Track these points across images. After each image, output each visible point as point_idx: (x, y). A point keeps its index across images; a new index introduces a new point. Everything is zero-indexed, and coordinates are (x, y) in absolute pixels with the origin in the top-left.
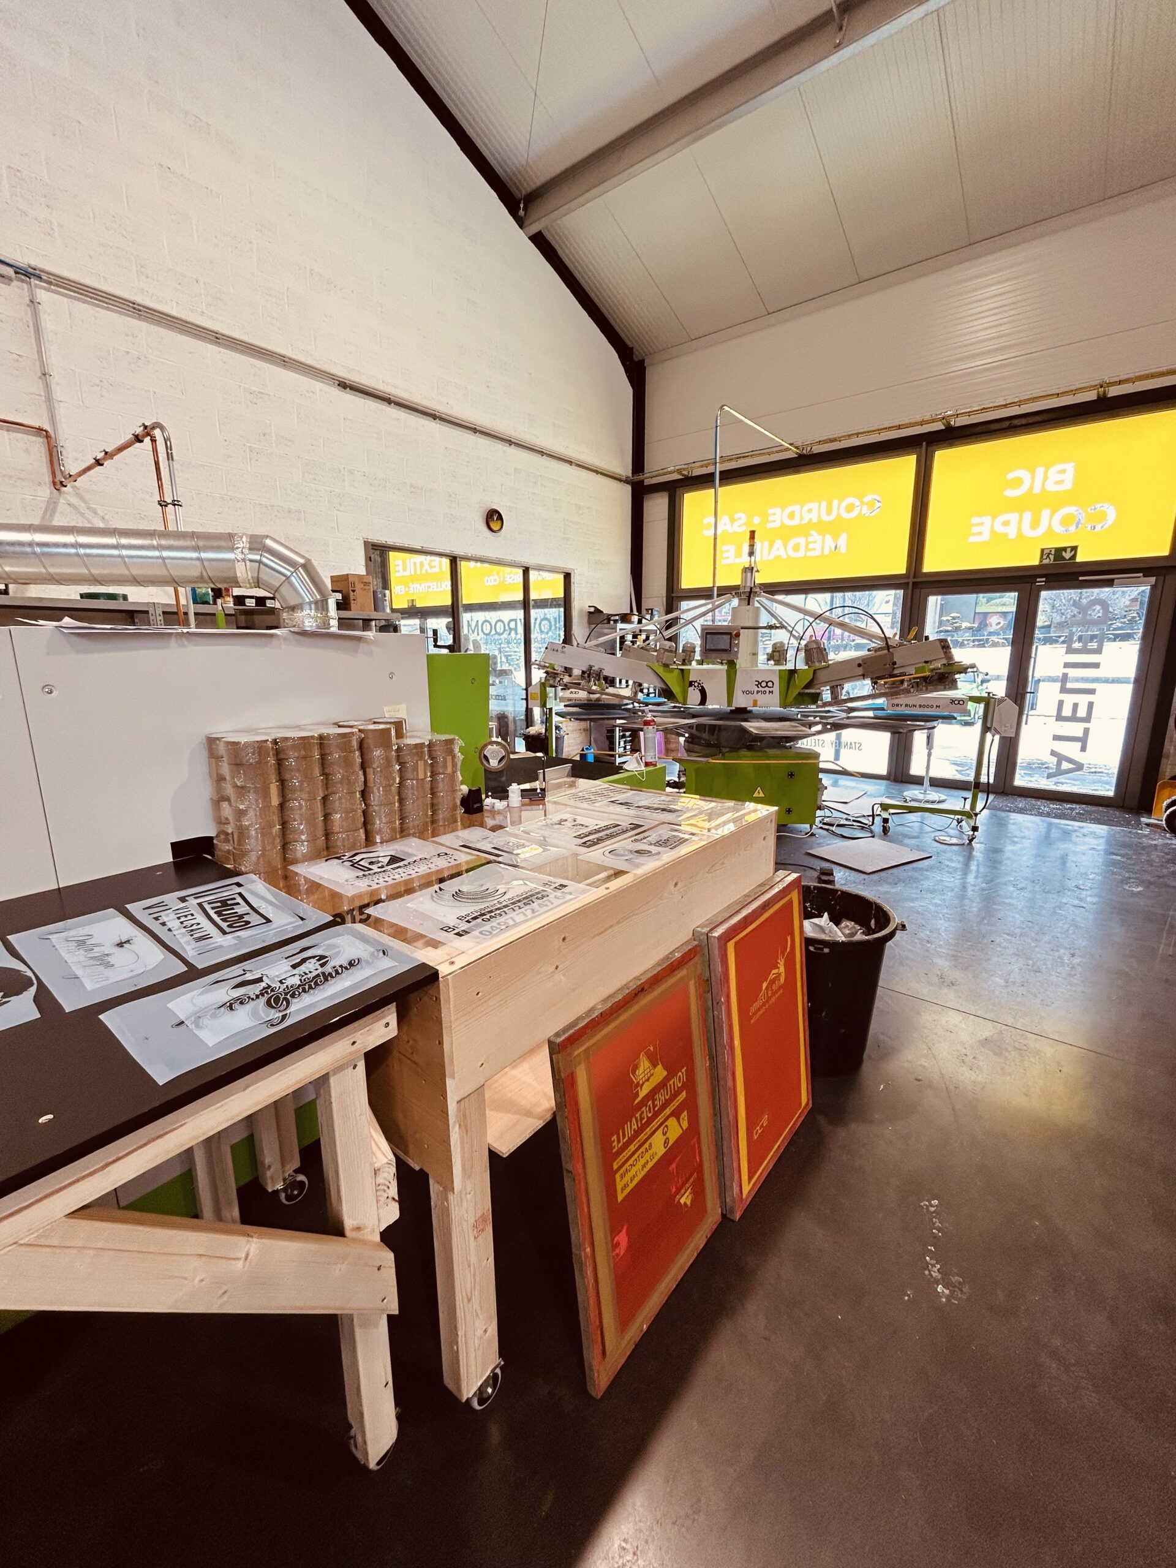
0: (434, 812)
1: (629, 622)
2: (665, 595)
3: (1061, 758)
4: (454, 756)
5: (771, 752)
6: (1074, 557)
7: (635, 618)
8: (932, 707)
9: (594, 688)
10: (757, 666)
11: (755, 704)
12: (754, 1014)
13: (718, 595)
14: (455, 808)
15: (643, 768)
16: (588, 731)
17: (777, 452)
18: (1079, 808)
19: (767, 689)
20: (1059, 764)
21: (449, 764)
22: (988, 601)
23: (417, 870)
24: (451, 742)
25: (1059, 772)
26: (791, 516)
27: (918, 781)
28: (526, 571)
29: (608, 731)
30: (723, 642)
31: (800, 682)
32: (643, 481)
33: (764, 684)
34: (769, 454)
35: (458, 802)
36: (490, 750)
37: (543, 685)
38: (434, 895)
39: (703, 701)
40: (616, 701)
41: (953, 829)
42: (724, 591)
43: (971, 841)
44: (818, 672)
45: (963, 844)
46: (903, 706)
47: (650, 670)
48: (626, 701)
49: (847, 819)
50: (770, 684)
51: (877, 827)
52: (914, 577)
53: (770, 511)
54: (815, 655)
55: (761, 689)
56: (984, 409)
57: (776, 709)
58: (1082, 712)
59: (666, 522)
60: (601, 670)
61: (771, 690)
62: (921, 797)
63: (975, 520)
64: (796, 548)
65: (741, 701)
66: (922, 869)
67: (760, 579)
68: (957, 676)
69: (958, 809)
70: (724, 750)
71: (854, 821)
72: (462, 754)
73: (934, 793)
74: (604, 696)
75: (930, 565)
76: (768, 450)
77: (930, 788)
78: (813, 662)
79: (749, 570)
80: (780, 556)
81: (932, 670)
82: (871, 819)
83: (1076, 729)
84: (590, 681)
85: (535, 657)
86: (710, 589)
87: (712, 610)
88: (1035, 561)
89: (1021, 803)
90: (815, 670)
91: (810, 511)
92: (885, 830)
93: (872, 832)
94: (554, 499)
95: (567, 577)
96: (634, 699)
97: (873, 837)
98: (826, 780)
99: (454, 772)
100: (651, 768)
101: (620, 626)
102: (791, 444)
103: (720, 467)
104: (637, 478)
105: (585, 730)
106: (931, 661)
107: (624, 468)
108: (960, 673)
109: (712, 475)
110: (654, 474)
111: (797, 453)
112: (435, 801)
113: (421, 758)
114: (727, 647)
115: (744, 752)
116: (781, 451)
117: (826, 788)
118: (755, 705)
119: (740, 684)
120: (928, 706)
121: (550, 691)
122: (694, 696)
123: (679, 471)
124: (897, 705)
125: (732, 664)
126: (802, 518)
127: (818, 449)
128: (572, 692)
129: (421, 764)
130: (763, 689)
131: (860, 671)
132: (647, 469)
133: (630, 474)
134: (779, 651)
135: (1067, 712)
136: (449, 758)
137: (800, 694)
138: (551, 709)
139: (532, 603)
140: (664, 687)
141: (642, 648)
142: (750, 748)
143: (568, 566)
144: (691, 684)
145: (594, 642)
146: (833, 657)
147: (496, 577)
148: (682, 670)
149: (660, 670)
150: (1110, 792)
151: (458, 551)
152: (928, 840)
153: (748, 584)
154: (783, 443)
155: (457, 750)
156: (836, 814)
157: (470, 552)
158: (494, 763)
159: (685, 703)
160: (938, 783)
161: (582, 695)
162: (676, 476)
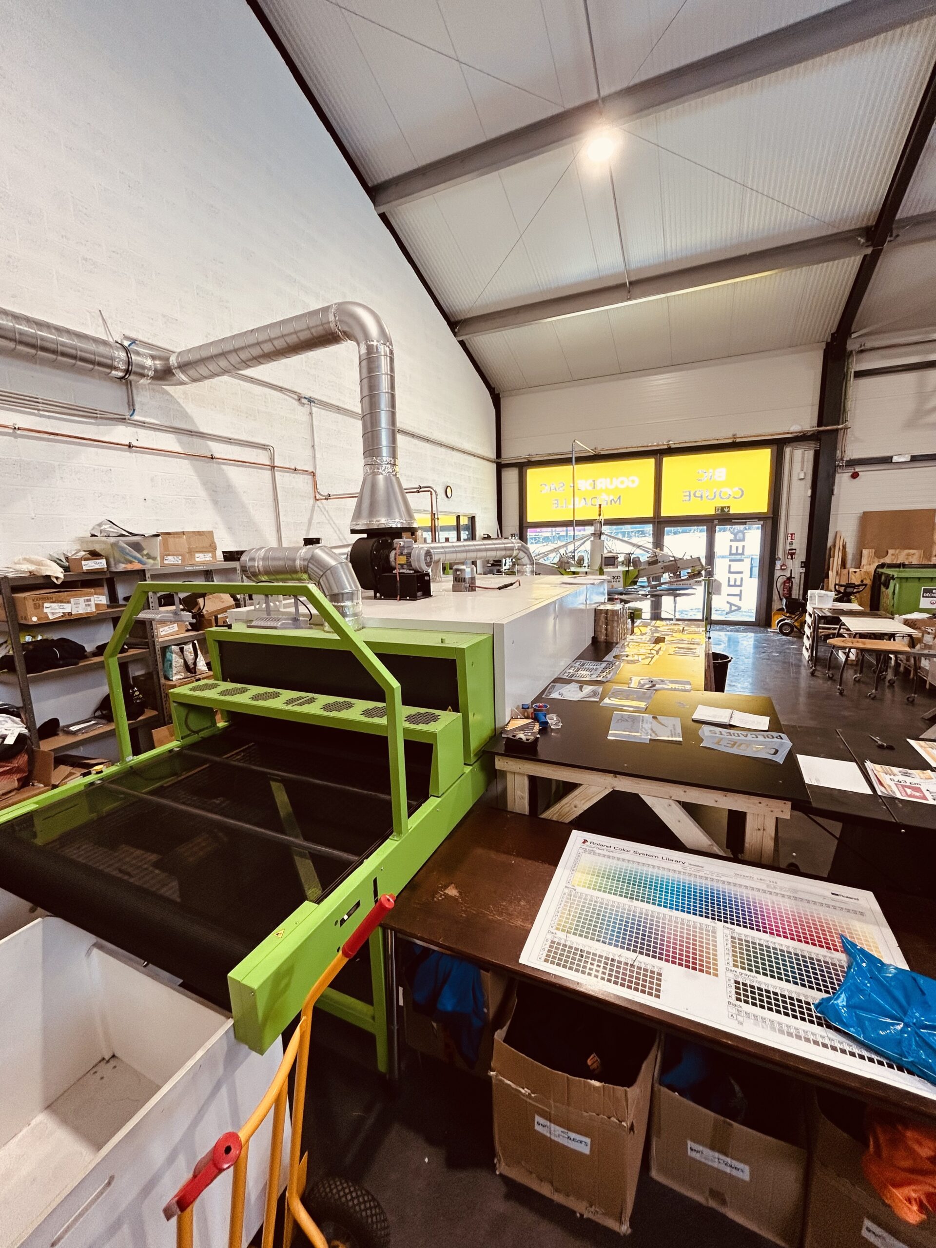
2: (518, 525)
3: (731, 604)
6: (729, 511)
17: (584, 452)
18: (742, 628)
19: (617, 580)
20: (730, 608)
25: (731, 611)
31: (631, 576)
32: (502, 462)
33: (616, 578)
34: (579, 453)
50: (619, 577)
52: (658, 518)
55: (615, 580)
58: (738, 583)
59: (517, 484)
75: (665, 513)
78: (637, 567)
83: (736, 590)
88: (712, 512)
90: (639, 571)
95: (473, 518)
102: (591, 449)
104: (498, 460)
107: (493, 455)
110: (508, 458)
111: (594, 454)
116: (586, 452)
123: (524, 458)
132: (502, 457)
133: (495, 458)
135: (732, 583)
137: (632, 581)
143: (474, 512)
150: (753, 619)
153: (599, 529)
154: (588, 448)
162: (522, 460)
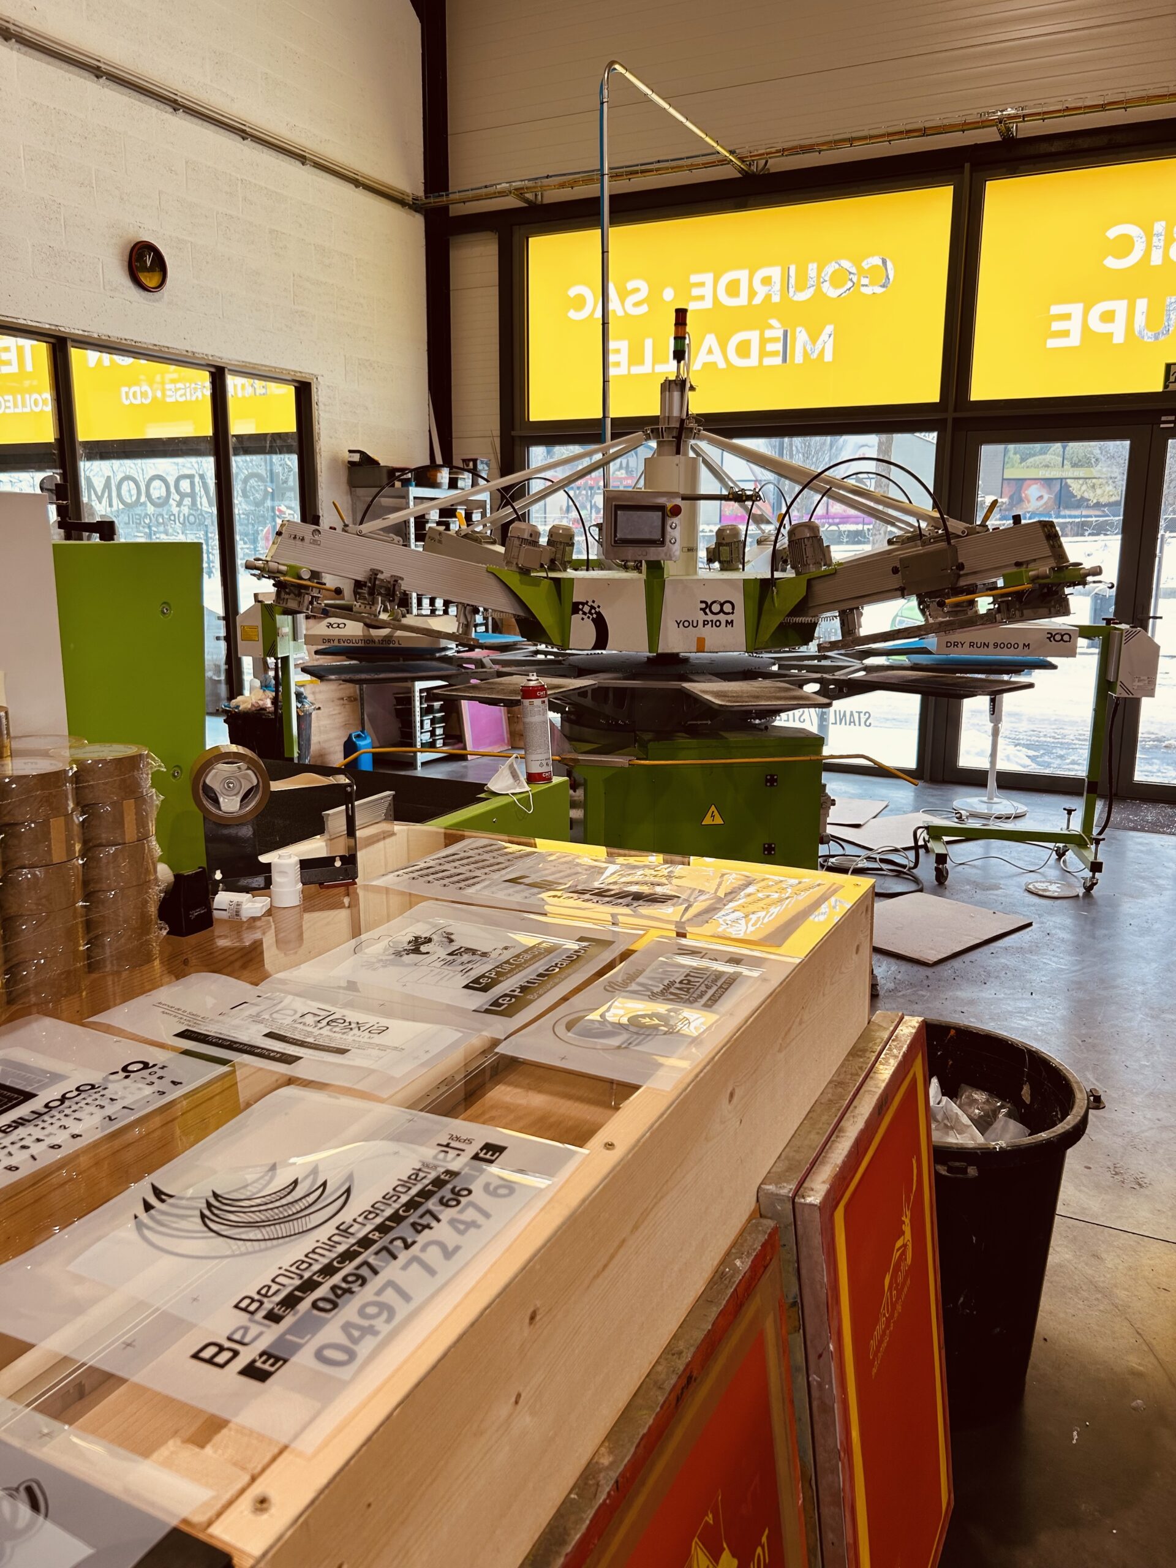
0: (94, 941)
1: (434, 484)
2: (497, 433)
4: (141, 800)
5: (733, 737)
7: (444, 476)
8: (1016, 646)
9: (384, 616)
10: (696, 573)
11: (701, 646)
12: (876, 1355)
13: (614, 436)
14: (144, 926)
15: (527, 788)
16: (357, 702)
17: (706, 165)
19: (722, 617)
21: (130, 819)
22: (1023, 460)
23: (77, 1128)
24: (132, 763)
26: (733, 289)
27: (975, 779)
28: (218, 376)
29: (399, 701)
30: (646, 524)
31: (782, 603)
32: (446, 209)
33: (716, 608)
34: (691, 168)
35: (153, 909)
36: (216, 777)
37: (267, 611)
38: (143, 1216)
39: (601, 641)
40: (424, 642)
41: (1050, 868)
42: (626, 427)
43: (1089, 889)
44: (814, 582)
45: (1078, 896)
46: (967, 645)
47: (493, 582)
48: (444, 643)
49: (869, 858)
50: (727, 608)
51: (926, 870)
52: (955, 410)
53: (694, 278)
54: (809, 552)
55: (710, 617)
56: (1067, 109)
57: (738, 654)
59: (495, 291)
60: (396, 580)
61: (729, 618)
62: (983, 809)
63: (1055, 310)
64: (743, 350)
65: (674, 641)
66: (1020, 950)
67: (699, 404)
68: (1067, 591)
69: (1057, 830)
70: (647, 736)
71: (882, 861)
72: (160, 791)
73: (1005, 802)
74: (399, 633)
75: (983, 388)
76: (689, 161)
77: (997, 792)
78: (806, 565)
79: (677, 386)
80: (715, 363)
81: (1034, 580)
82: (911, 855)
84: (373, 603)
85: (243, 552)
86: (599, 423)
87: (604, 464)
89: (1150, 813)
90: (809, 581)
91: (767, 281)
92: (941, 876)
93: (916, 880)
94: (271, 231)
95: (304, 392)
96: (464, 640)
97: (921, 890)
98: (834, 785)
99: (144, 837)
100: (542, 787)
101: (415, 491)
102: (732, 152)
103: (610, 189)
104: (434, 201)
105: (352, 699)
106: (1028, 563)
107: (410, 182)
108: (1074, 584)
109: (596, 201)
110: (470, 194)
111: (741, 171)
112: (93, 916)
113: (58, 809)
114: (657, 536)
115: (683, 740)
116: (712, 164)
117: (833, 803)
118: (700, 649)
119: (674, 607)
120: (1009, 646)
121: (284, 623)
122: (582, 631)
123: (519, 192)
124: (956, 644)
125: (656, 568)
126: (752, 293)
127: (778, 165)
128: (330, 625)
129: (57, 825)
130: (715, 618)
131: (896, 581)
132: (453, 185)
133: (420, 192)
134: (727, 544)
136: (129, 805)
137: (782, 627)
138: (285, 660)
139: (232, 442)
140: (521, 613)
141: (466, 536)
142: (693, 732)
143: (304, 368)
144: (576, 608)
145: (378, 524)
146: (840, 553)
147: (145, 388)
148: (557, 581)
149: (514, 580)
151: (70, 324)
152: (1014, 890)
153: (676, 413)
154: (719, 149)
155: (147, 781)
156: (850, 850)
157: (97, 329)
158: (230, 804)
159: (564, 645)
160: (1012, 783)
161: (353, 629)
162: (512, 202)
